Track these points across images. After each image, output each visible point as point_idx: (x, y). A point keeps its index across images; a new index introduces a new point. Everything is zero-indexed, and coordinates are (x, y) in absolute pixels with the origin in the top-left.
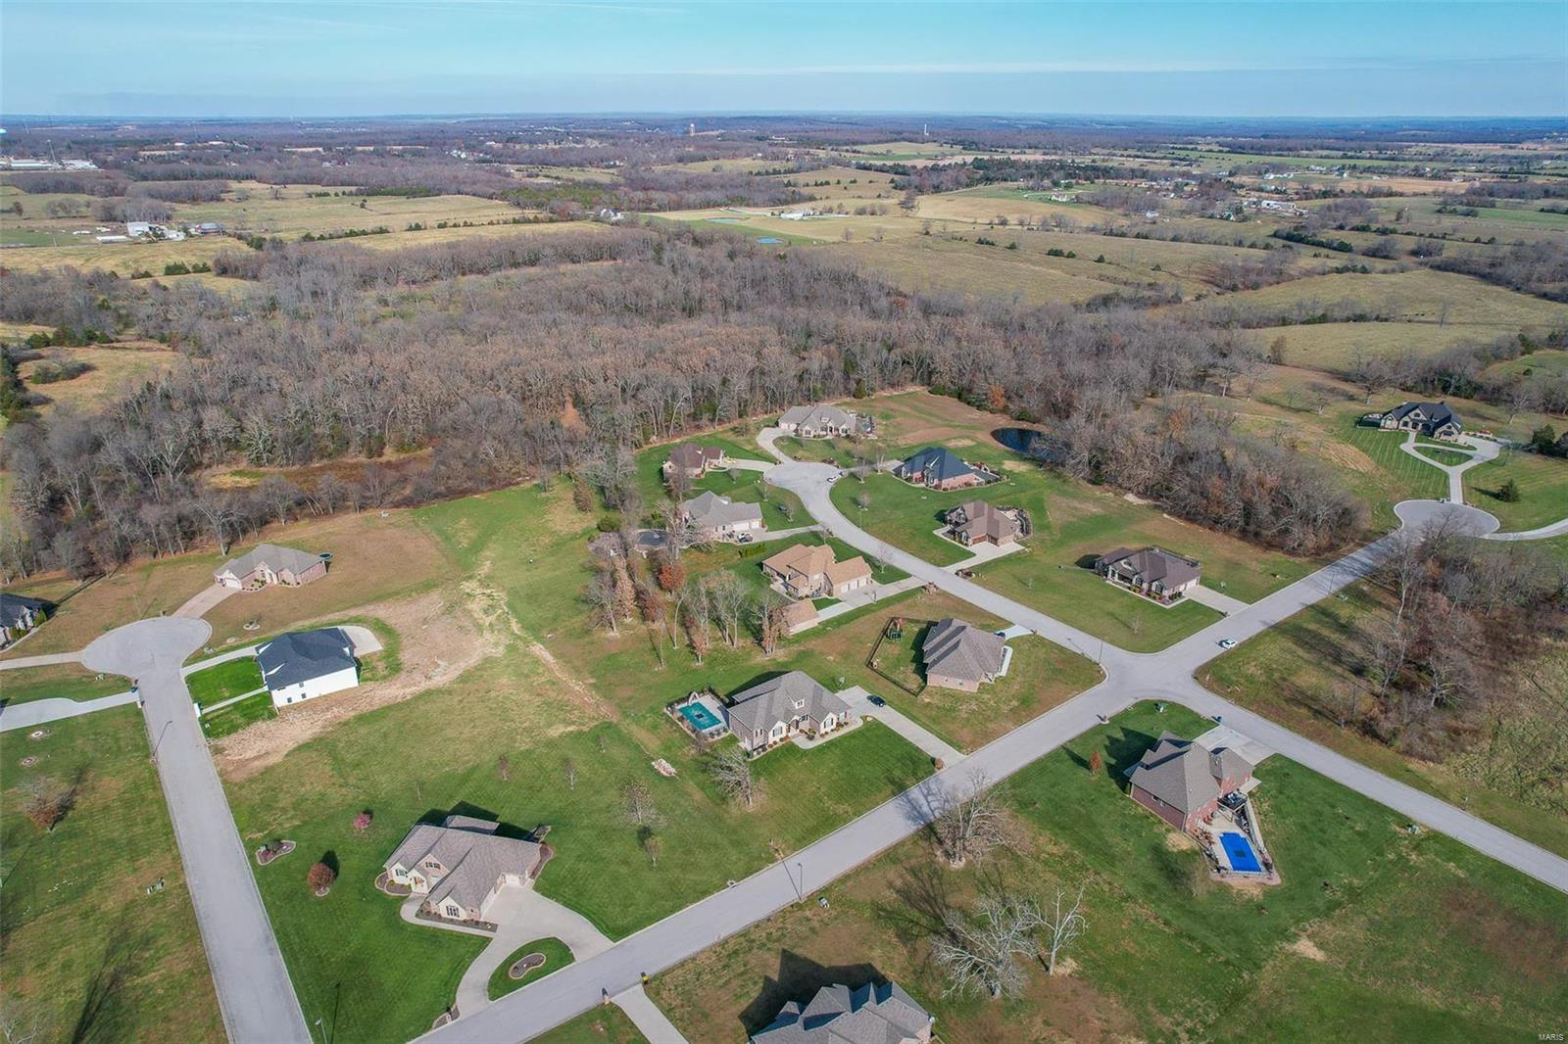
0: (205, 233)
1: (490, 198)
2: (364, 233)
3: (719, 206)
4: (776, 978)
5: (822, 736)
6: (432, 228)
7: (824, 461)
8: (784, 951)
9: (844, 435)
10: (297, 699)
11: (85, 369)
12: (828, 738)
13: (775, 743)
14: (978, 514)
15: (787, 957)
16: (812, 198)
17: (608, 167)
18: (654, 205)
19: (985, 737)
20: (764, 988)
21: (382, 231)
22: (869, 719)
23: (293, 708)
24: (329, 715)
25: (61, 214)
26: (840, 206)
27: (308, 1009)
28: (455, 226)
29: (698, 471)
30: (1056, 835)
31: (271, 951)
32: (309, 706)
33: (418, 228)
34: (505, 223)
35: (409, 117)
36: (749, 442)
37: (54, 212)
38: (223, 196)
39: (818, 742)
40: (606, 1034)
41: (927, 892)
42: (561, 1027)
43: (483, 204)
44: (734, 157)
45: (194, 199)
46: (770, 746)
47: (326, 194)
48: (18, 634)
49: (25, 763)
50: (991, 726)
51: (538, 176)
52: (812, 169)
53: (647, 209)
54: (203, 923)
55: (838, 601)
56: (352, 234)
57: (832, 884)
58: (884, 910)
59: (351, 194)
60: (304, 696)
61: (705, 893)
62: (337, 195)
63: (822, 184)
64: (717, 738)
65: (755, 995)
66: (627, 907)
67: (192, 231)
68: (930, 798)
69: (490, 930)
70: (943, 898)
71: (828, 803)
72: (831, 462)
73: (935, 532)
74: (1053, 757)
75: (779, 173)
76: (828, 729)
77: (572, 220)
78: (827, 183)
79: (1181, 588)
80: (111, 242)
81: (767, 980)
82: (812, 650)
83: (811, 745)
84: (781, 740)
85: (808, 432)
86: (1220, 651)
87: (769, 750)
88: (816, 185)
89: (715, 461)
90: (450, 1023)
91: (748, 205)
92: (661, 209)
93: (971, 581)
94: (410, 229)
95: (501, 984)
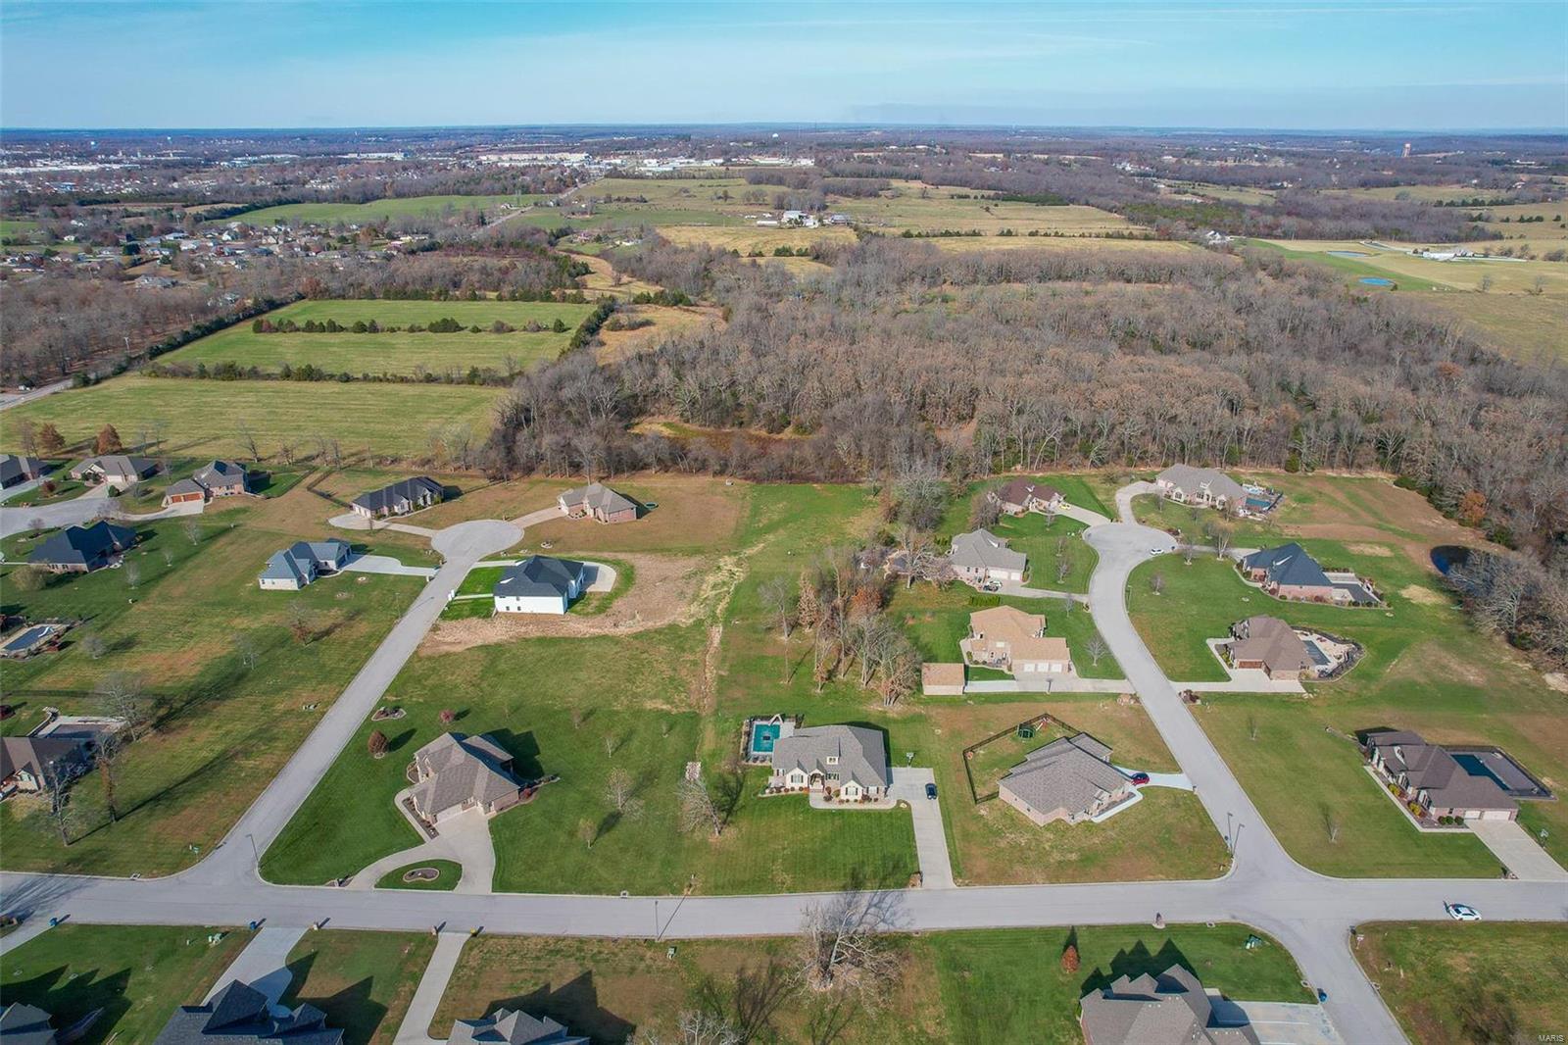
0: (835, 223)
1: (1110, 211)
2: (958, 234)
3: (1363, 238)
4: (553, 989)
5: (841, 802)
6: (1023, 235)
7: (1169, 531)
8: (590, 972)
9: (1220, 507)
10: (513, 610)
11: (647, 323)
12: (845, 806)
13: (793, 789)
14: (1265, 633)
15: (585, 979)
16: (1498, 237)
17: (1272, 188)
18: (1279, 232)
19: (1000, 875)
20: (535, 992)
21: (975, 234)
22: (902, 805)
23: (508, 615)
24: (523, 629)
25: (752, 202)
26: (1524, 248)
27: (287, 829)
28: (1046, 235)
29: (1018, 508)
30: (950, 1014)
31: (313, 782)
32: (519, 618)
33: (1009, 234)
34: (1098, 237)
35: (1120, 129)
36: (1107, 492)
37: (748, 200)
38: (880, 193)
39: (834, 806)
40: (403, 957)
41: (764, 995)
42: (390, 933)
43: (1098, 216)
44: (1438, 183)
45: (858, 194)
46: (787, 790)
47: (967, 197)
48: (417, 507)
49: (339, 596)
50: (1018, 868)
51: (1186, 192)
52: (1534, 201)
53: (1268, 236)
54: (307, 742)
55: (1012, 678)
56: (947, 234)
57: (697, 941)
58: (710, 989)
59: (989, 198)
60: (519, 609)
61: (597, 891)
62: (976, 198)
63: (1530, 220)
64: (758, 763)
65: (523, 993)
66: (531, 869)
67: (826, 221)
68: (872, 910)
69: (430, 835)
70: (773, 1009)
71: (778, 866)
72: (1176, 533)
73: (1208, 641)
74: (1046, 934)
75: (1482, 204)
76: (852, 798)
77: (1169, 240)
78: (1540, 219)
79: (1471, 815)
80: (763, 226)
81: (547, 987)
82: (930, 717)
83: (823, 805)
84: (801, 789)
85: (1180, 496)
86: (1443, 916)
87: (783, 793)
88: (1522, 220)
89: (1046, 503)
90: (337, 887)
91: (1401, 240)
92: (1286, 236)
93: (1190, 709)
94: (1002, 234)
95: (392, 880)
